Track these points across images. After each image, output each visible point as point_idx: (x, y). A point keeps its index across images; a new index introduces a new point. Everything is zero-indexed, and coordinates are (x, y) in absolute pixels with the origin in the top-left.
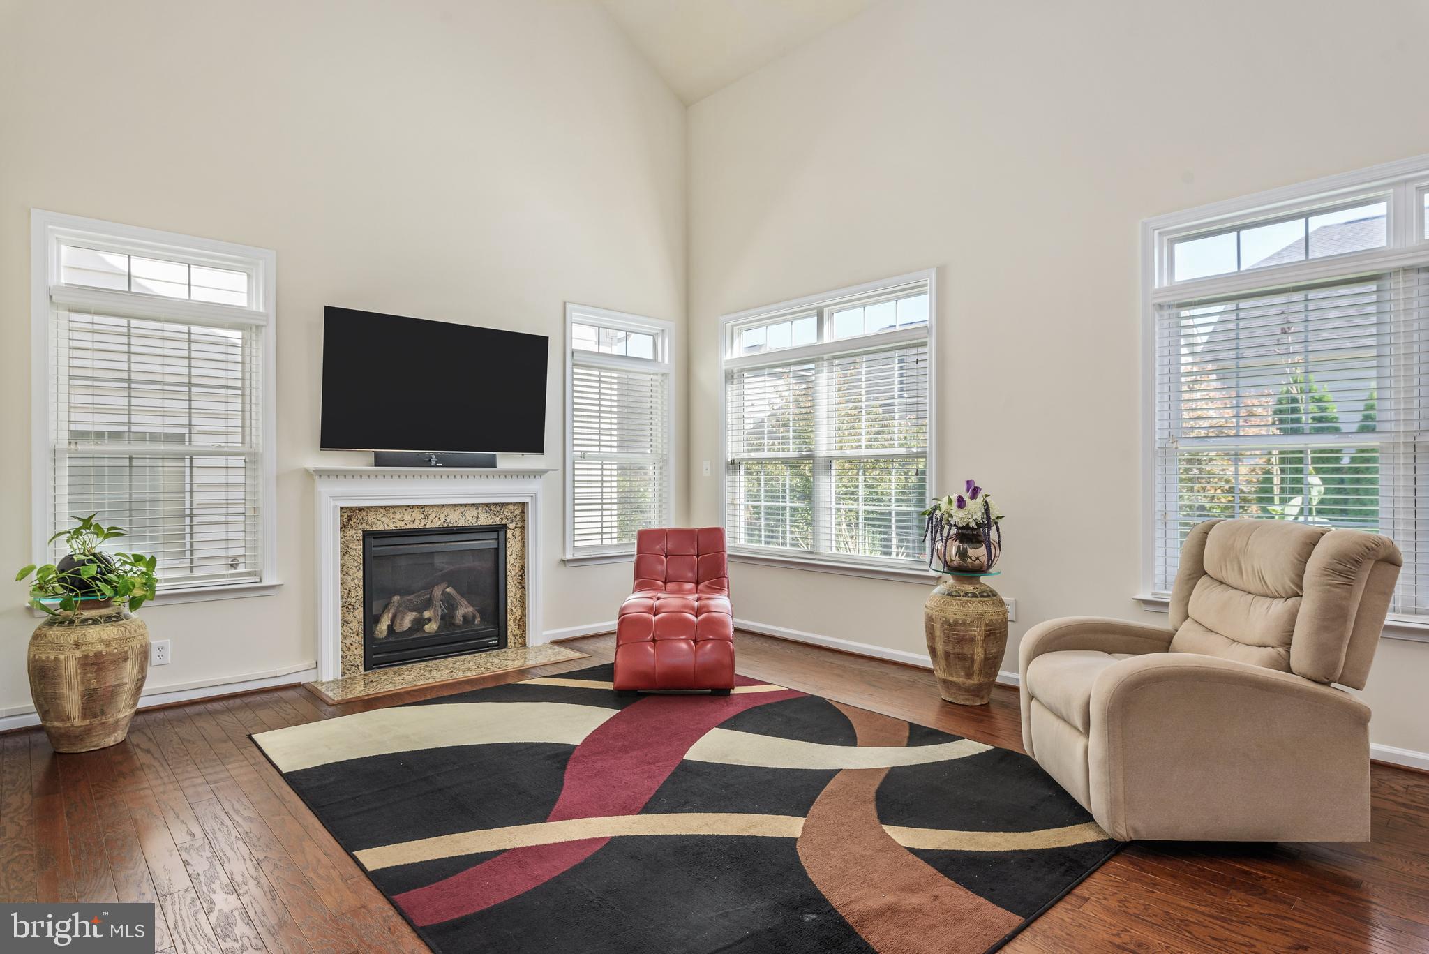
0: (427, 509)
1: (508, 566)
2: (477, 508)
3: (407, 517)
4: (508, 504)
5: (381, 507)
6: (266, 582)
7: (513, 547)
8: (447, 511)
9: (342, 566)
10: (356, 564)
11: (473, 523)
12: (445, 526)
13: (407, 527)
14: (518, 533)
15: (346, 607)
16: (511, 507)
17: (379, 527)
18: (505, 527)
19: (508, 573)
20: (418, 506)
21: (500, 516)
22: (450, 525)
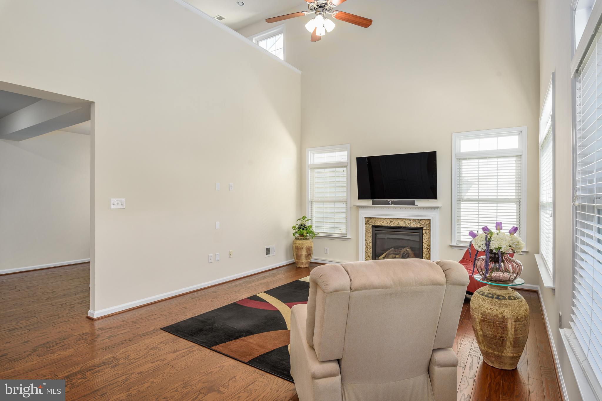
0: (391, 220)
1: (423, 244)
2: (410, 220)
3: (385, 222)
4: (423, 220)
5: (377, 218)
6: (348, 237)
7: (425, 237)
8: (399, 221)
9: (366, 235)
10: (370, 235)
11: (409, 226)
12: (398, 226)
13: (385, 225)
14: (427, 231)
15: (367, 248)
16: (425, 221)
17: (376, 224)
18: (422, 229)
19: (423, 247)
20: (389, 218)
21: (420, 224)
22: (400, 226)
